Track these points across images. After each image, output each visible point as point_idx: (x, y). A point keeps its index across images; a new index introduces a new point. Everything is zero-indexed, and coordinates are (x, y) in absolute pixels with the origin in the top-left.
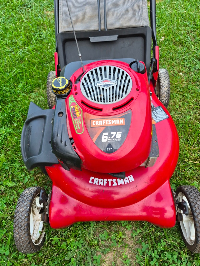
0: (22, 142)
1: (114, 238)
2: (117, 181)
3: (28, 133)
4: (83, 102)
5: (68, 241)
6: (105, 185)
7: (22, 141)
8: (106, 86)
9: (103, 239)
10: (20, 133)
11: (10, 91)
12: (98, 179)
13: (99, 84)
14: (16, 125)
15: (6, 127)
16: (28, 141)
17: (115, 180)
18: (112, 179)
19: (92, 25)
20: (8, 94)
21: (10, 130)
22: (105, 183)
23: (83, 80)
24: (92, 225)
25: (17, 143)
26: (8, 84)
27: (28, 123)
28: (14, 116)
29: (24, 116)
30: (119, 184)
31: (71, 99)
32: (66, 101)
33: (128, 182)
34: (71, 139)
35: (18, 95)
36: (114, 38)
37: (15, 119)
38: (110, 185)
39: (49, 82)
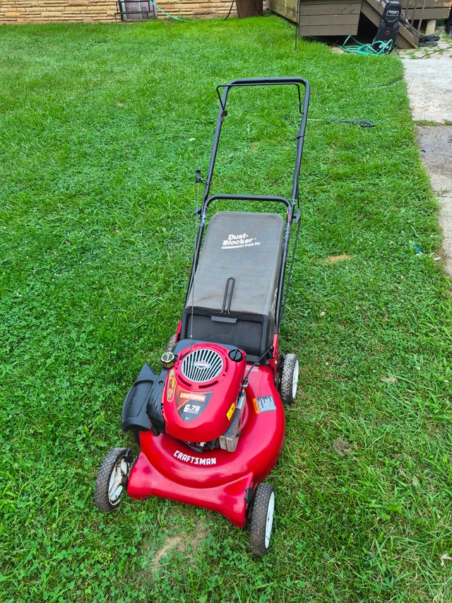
0: (124, 405)
1: (184, 524)
2: (199, 460)
3: (133, 395)
4: (179, 376)
5: (140, 513)
6: (187, 461)
7: (124, 403)
8: (201, 367)
10: (126, 394)
11: (129, 345)
12: (182, 454)
13: (197, 364)
14: (124, 384)
15: (113, 384)
16: (130, 403)
18: (196, 457)
20: (126, 349)
21: (116, 389)
22: (188, 459)
23: (186, 359)
24: (167, 504)
25: (119, 404)
26: (129, 336)
27: (136, 385)
28: (125, 375)
29: (135, 376)
30: (200, 464)
31: (172, 372)
32: (168, 373)
33: (210, 464)
34: (162, 404)
35: (136, 351)
36: (233, 321)
37: (125, 378)
38: (192, 462)
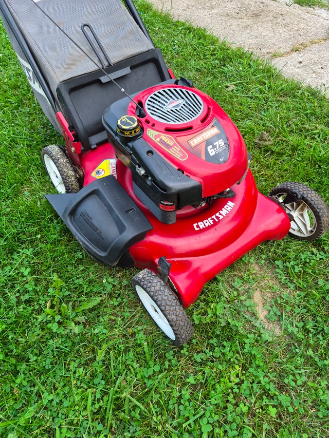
1: (248, 278)
2: (220, 214)
3: (87, 221)
4: (167, 130)
6: (212, 223)
8: (177, 106)
9: (239, 285)
12: (201, 223)
13: (168, 107)
16: (94, 230)
17: (218, 213)
18: (215, 214)
19: (88, 66)
22: (211, 222)
23: (148, 111)
30: (225, 215)
31: (151, 133)
32: (147, 138)
33: (231, 208)
34: (178, 170)
36: (127, 70)
38: (217, 220)
39: (57, 159)
